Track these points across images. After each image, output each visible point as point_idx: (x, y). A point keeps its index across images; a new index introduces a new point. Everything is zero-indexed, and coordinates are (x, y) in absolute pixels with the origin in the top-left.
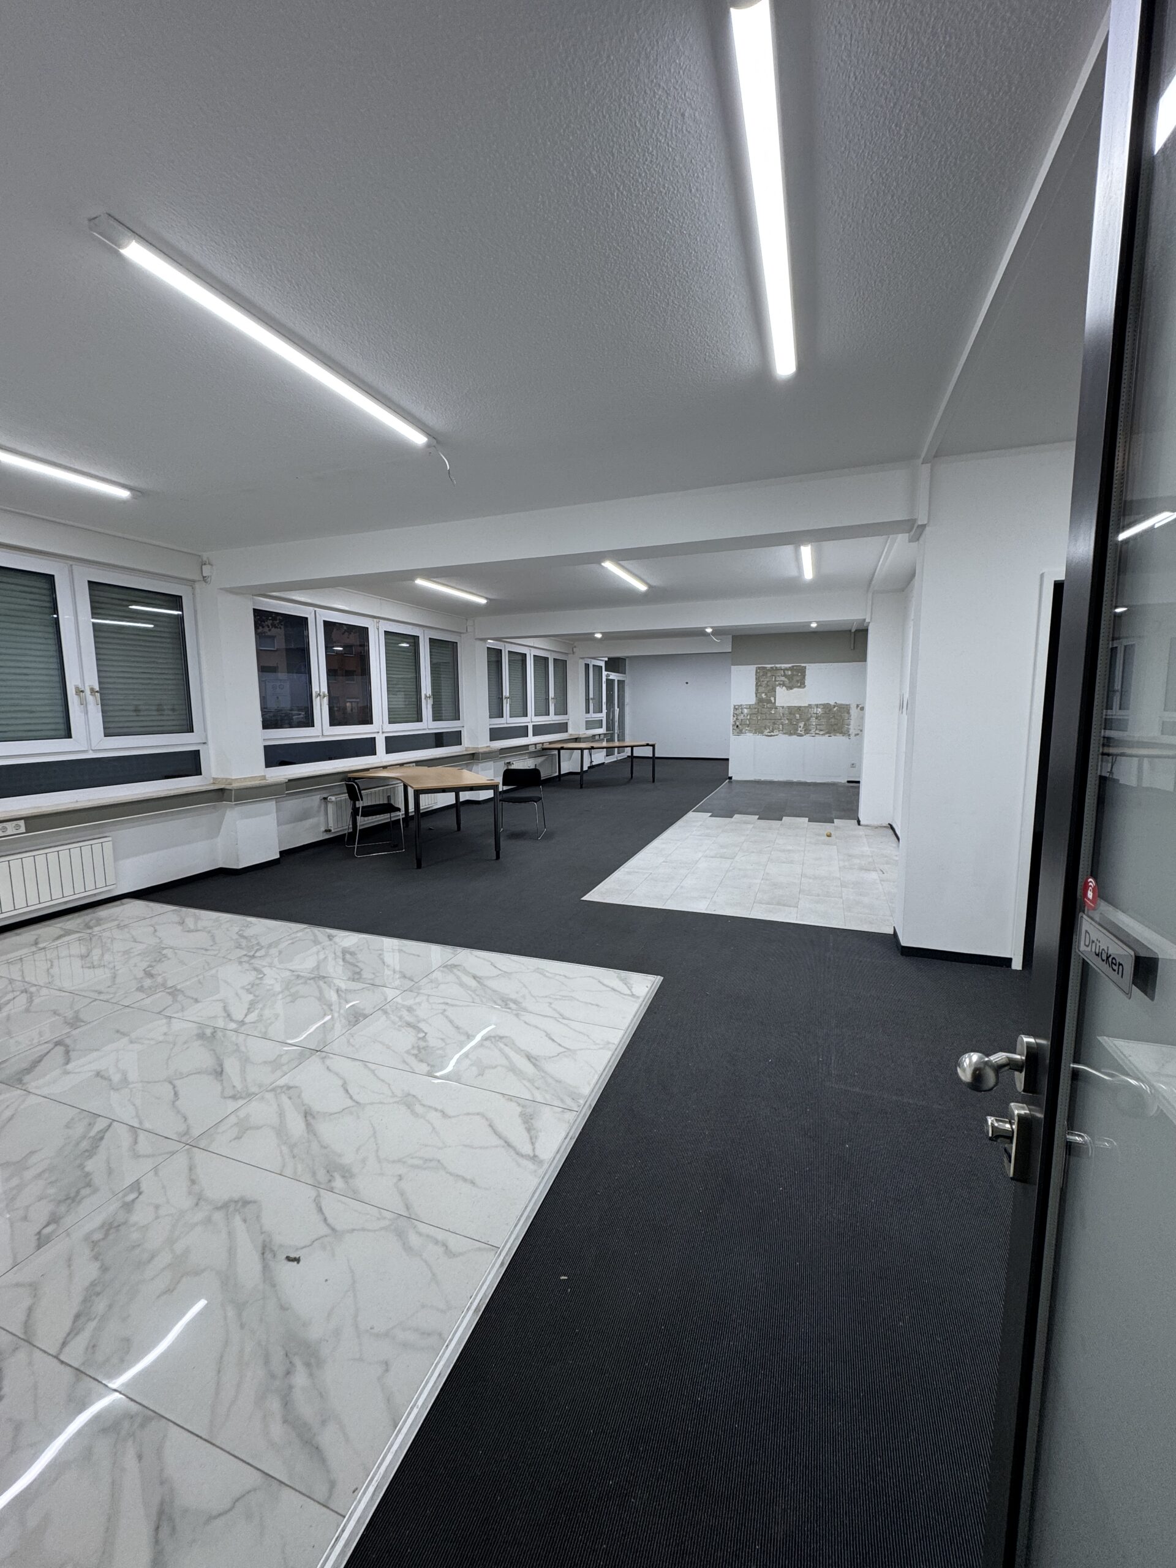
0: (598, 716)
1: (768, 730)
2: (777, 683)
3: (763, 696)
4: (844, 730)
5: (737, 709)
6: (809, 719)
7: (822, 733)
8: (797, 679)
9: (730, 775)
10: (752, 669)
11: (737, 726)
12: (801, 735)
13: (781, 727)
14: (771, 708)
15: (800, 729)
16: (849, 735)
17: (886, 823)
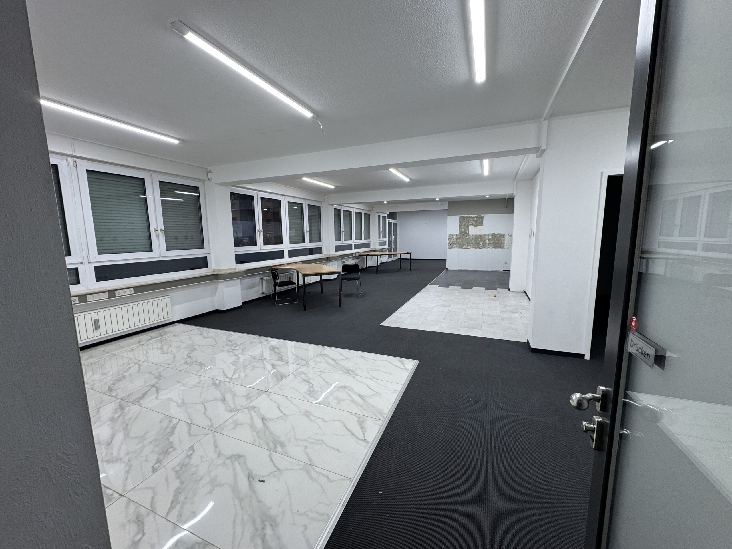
0: (384, 240)
1: (465, 246)
2: (470, 224)
3: (463, 230)
4: (502, 246)
5: (450, 236)
6: (485, 241)
7: (491, 247)
8: (479, 222)
9: (447, 267)
10: (458, 217)
11: (450, 244)
12: (481, 249)
13: (471, 244)
14: (466, 236)
15: (480, 246)
16: (504, 248)
17: (522, 290)
